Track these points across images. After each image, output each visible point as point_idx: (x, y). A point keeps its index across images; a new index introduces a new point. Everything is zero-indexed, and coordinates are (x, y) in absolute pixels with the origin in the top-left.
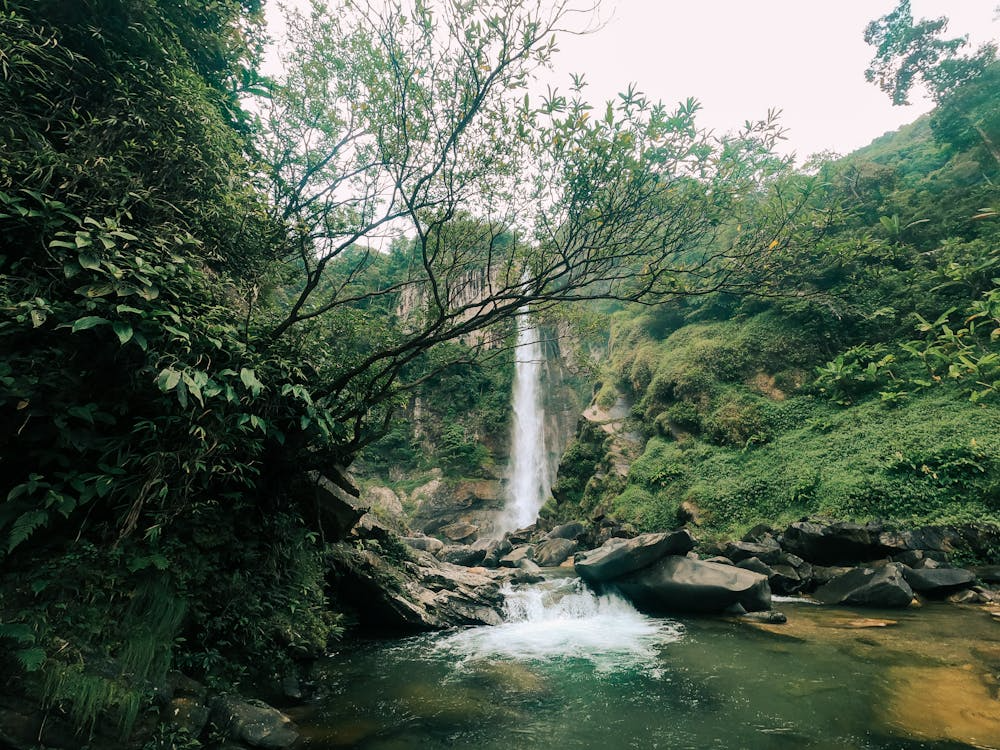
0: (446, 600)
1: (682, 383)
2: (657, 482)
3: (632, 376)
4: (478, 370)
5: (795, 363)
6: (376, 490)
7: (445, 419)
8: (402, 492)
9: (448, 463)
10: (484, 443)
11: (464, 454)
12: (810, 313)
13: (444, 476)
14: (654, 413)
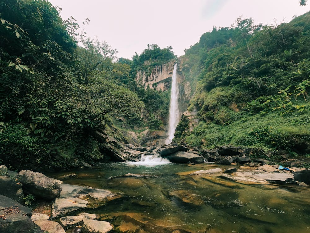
0: (128, 156)
1: (210, 106)
2: (198, 134)
3: (199, 103)
4: (159, 98)
5: (244, 101)
6: (130, 132)
7: (150, 112)
8: (137, 133)
9: (150, 125)
10: (161, 120)
11: (155, 123)
12: (251, 85)
13: (149, 129)
14: (203, 114)
